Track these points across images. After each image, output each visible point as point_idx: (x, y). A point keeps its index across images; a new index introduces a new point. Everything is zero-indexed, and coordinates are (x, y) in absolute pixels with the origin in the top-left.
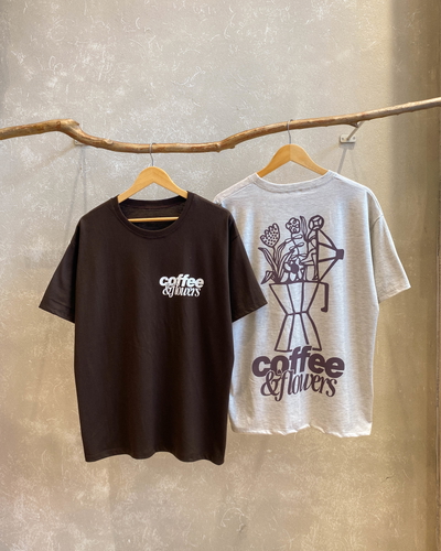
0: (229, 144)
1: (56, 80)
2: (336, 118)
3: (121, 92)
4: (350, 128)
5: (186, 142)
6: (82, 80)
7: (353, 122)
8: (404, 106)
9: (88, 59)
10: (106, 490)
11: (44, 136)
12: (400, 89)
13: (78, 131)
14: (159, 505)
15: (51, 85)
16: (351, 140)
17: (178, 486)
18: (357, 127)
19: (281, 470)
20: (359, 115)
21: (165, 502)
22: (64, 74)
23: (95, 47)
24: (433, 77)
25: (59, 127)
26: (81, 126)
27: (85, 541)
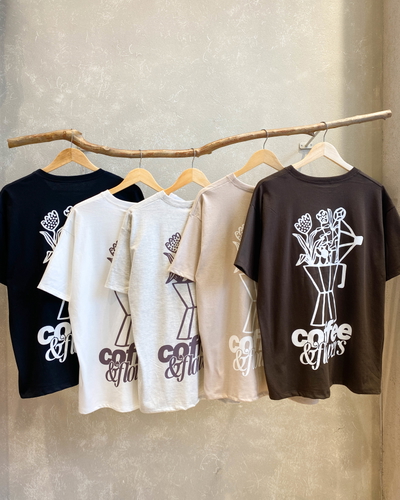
0: (207, 150)
1: (62, 96)
2: (296, 129)
3: (116, 107)
4: (308, 137)
5: (171, 149)
6: (84, 96)
7: (311, 132)
8: (353, 118)
9: (89, 79)
10: (104, 438)
11: (52, 143)
12: (350, 103)
13: (81, 139)
14: (148, 452)
15: (58, 100)
16: (309, 147)
17: (164, 435)
18: (314, 136)
19: (251, 423)
20: (315, 126)
21: (154, 449)
22: (69, 92)
23: (95, 69)
24: (377, 94)
25: (65, 137)
26: (84, 135)
27: (87, 482)
